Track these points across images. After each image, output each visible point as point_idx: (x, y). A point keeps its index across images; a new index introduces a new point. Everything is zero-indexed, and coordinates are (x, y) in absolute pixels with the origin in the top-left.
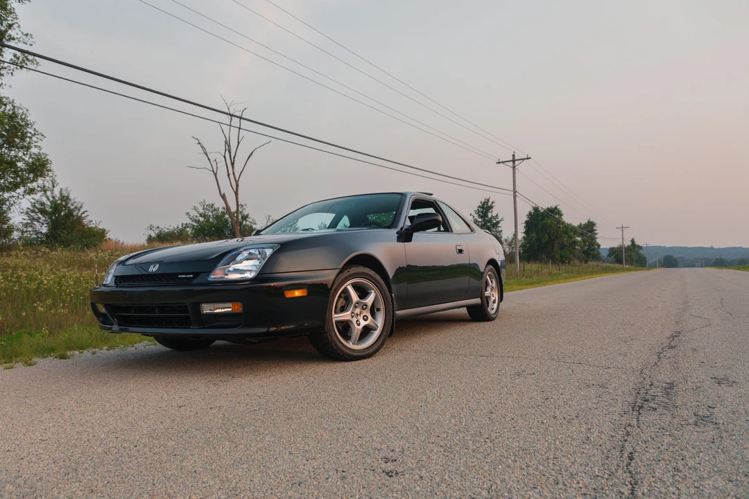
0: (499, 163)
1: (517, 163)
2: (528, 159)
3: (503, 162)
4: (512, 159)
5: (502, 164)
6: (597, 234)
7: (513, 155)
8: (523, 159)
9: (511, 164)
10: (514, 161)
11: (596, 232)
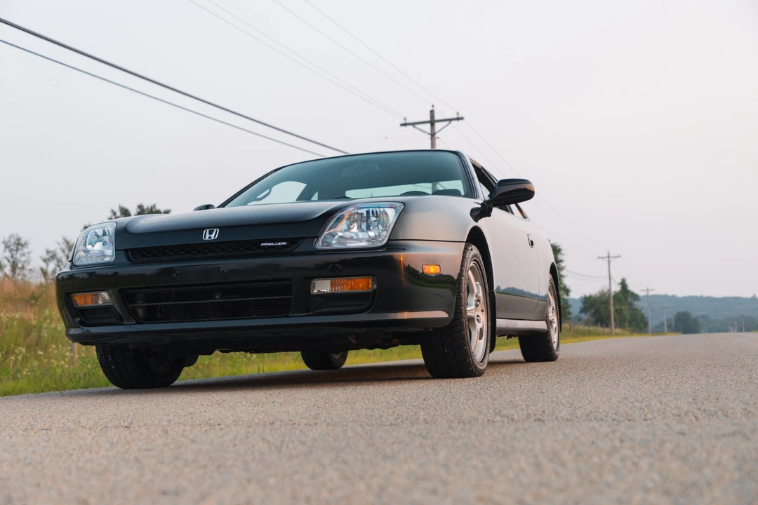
0: (405, 125)
1: (438, 126)
2: (458, 119)
3: (413, 124)
4: (428, 119)
5: (410, 127)
6: (562, 269)
7: (432, 112)
8: (450, 120)
9: (427, 127)
10: (432, 122)
11: (562, 264)
